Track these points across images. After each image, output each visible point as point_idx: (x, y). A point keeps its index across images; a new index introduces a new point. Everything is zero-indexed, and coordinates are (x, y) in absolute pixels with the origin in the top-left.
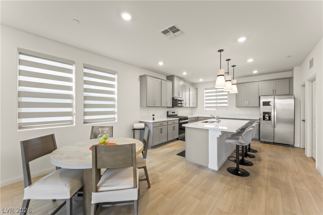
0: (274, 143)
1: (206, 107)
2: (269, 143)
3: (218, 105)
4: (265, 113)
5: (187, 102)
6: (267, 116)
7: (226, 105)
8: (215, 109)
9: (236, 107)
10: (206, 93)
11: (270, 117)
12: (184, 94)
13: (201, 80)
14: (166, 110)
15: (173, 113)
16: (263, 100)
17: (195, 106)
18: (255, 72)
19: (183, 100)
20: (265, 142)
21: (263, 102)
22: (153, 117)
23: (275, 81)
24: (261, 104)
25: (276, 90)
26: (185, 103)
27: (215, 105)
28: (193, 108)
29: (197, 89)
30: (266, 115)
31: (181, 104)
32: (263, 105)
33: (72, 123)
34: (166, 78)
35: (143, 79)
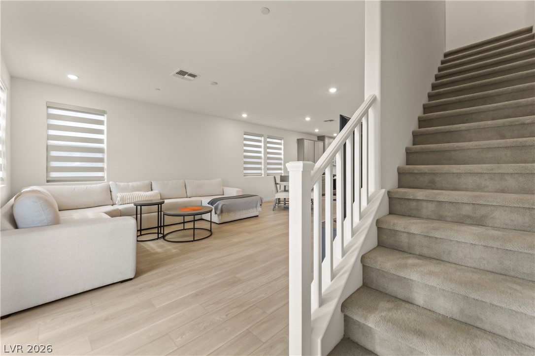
33: (261, 175)
34: (317, 138)
35: (300, 142)
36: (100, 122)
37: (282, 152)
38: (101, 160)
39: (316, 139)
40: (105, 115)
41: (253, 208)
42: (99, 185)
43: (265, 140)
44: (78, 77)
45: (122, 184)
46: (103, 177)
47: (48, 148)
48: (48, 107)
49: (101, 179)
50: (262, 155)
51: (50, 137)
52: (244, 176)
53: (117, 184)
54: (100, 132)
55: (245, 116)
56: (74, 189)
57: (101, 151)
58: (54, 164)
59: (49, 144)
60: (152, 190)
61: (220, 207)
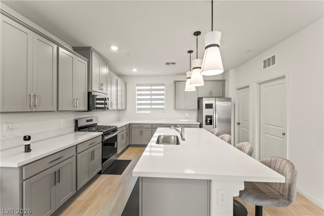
1: (139, 109)
3: (153, 107)
4: (207, 117)
5: (114, 102)
7: (163, 107)
8: (150, 112)
9: (175, 109)
10: (139, 90)
11: (211, 121)
12: (109, 89)
14: (73, 117)
15: (88, 121)
16: (205, 102)
17: (124, 108)
19: (108, 99)
21: (206, 104)
22: (27, 143)
23: (211, 82)
24: (204, 106)
25: (212, 92)
26: (111, 102)
27: (149, 107)
29: (126, 83)
30: (208, 119)
31: (106, 104)
32: (206, 108)
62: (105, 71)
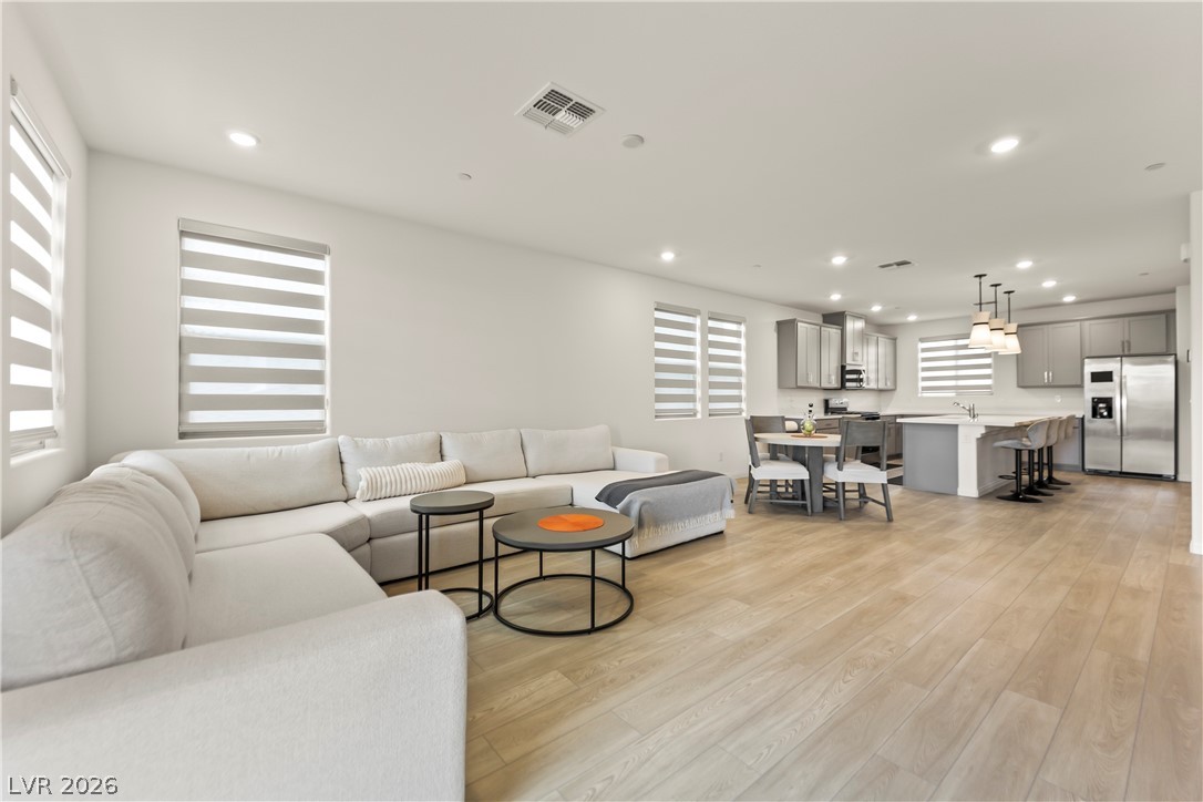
0: (1123, 475)
1: (924, 389)
2: (1110, 474)
3: (961, 383)
4: (1096, 402)
5: (873, 375)
6: (1103, 407)
7: (988, 382)
8: (954, 394)
9: (1019, 386)
10: (924, 350)
11: (1110, 409)
12: (865, 356)
13: (912, 318)
14: (821, 396)
15: (839, 403)
16: (1091, 367)
17: (890, 385)
18: (1069, 299)
19: (864, 371)
20: (1097, 473)
21: (1092, 373)
23: (1127, 319)
24: (1087, 377)
25: (1129, 343)
26: (868, 378)
28: (883, 394)
29: (895, 339)
30: (1101, 405)
31: (860, 380)
32: (1092, 381)
33: (695, 415)
34: (821, 319)
35: (785, 329)
36: (315, 277)
37: (742, 354)
38: (315, 377)
39: (820, 321)
40: (327, 258)
41: (713, 510)
42: (312, 446)
43: (704, 324)
44: (258, 140)
45: (370, 442)
46: (321, 423)
47: (184, 346)
48: (183, 233)
49: (315, 428)
50: (697, 363)
51: (189, 316)
52: (656, 417)
53: (356, 442)
54: (313, 302)
55: (668, 256)
56: (249, 457)
57: (315, 352)
58: (198, 388)
59: (184, 334)
60: (442, 458)
61: (634, 511)
62: (860, 324)
